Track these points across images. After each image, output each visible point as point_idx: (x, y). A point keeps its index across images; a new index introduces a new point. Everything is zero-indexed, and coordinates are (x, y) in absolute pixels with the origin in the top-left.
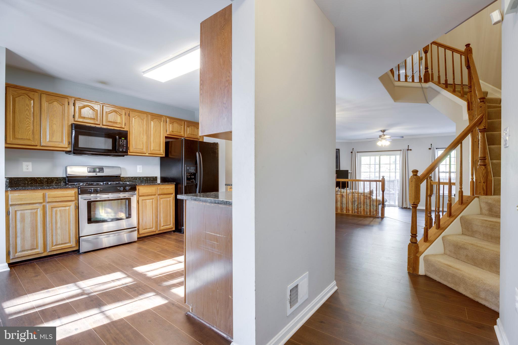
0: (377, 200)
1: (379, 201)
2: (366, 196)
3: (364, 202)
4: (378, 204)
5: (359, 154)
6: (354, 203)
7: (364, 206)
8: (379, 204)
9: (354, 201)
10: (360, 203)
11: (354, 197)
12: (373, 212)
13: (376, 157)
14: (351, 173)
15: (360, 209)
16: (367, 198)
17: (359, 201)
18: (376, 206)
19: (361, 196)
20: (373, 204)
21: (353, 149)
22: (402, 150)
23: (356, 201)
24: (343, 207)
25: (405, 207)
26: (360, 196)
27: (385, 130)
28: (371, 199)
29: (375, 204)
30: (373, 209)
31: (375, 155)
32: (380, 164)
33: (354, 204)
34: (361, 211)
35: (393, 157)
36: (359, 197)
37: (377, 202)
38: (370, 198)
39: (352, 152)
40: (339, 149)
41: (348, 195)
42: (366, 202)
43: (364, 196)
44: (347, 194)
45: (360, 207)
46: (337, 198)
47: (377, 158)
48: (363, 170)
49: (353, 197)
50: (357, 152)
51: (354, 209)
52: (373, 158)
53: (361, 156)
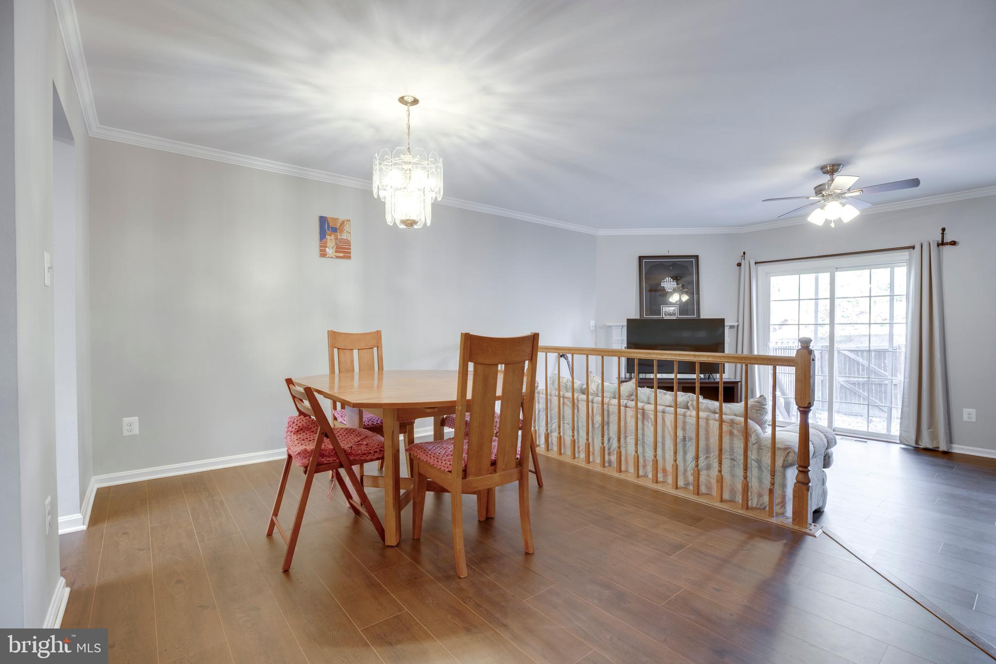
0: (777, 446)
1: (787, 449)
2: (732, 423)
3: (721, 450)
4: (779, 462)
5: (761, 268)
6: (685, 446)
7: (720, 463)
8: (785, 466)
9: (684, 439)
10: (708, 450)
11: (684, 423)
12: (760, 496)
13: (821, 275)
14: (738, 325)
15: (708, 476)
16: (735, 432)
17: (702, 443)
18: (773, 474)
19: (711, 422)
20: (759, 461)
21: (744, 253)
22: (918, 248)
23: (691, 439)
24: (644, 456)
25: (930, 446)
26: (707, 419)
27: (839, 165)
28: (753, 439)
29: (767, 460)
30: (760, 480)
31: (817, 271)
32: (832, 299)
33: (685, 453)
34: (709, 482)
35: (881, 275)
36: (702, 423)
37: (778, 453)
38: (746, 433)
39: (739, 265)
40: (697, 257)
41: (664, 412)
42: (732, 449)
43: (721, 421)
44: (660, 408)
45: (709, 467)
46: (625, 419)
47: (825, 278)
48: (775, 319)
49: (680, 424)
50: (756, 263)
51: (685, 470)
52: (808, 279)
53: (768, 275)
